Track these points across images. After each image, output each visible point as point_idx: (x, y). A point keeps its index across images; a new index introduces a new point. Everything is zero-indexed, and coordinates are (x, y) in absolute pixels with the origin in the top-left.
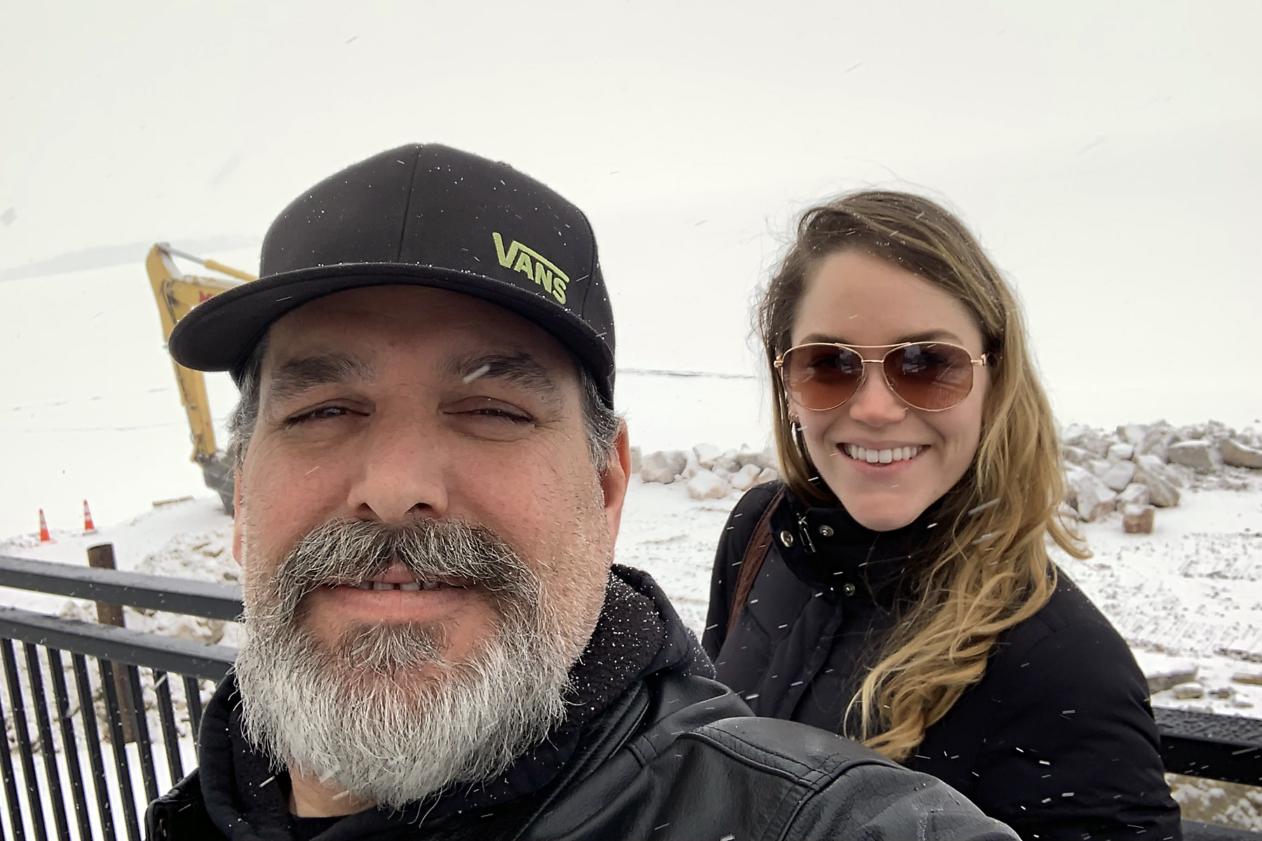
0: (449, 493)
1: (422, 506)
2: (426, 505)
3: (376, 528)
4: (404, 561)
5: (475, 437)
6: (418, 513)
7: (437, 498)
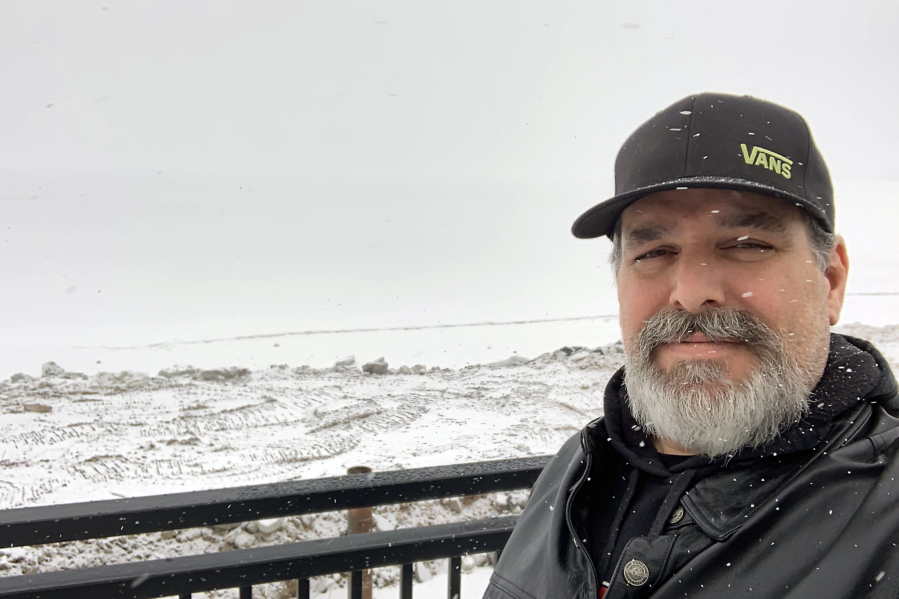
0: (726, 294)
1: (710, 301)
2: (713, 301)
3: (686, 314)
4: (701, 330)
5: (738, 260)
6: (708, 304)
7: (718, 296)
